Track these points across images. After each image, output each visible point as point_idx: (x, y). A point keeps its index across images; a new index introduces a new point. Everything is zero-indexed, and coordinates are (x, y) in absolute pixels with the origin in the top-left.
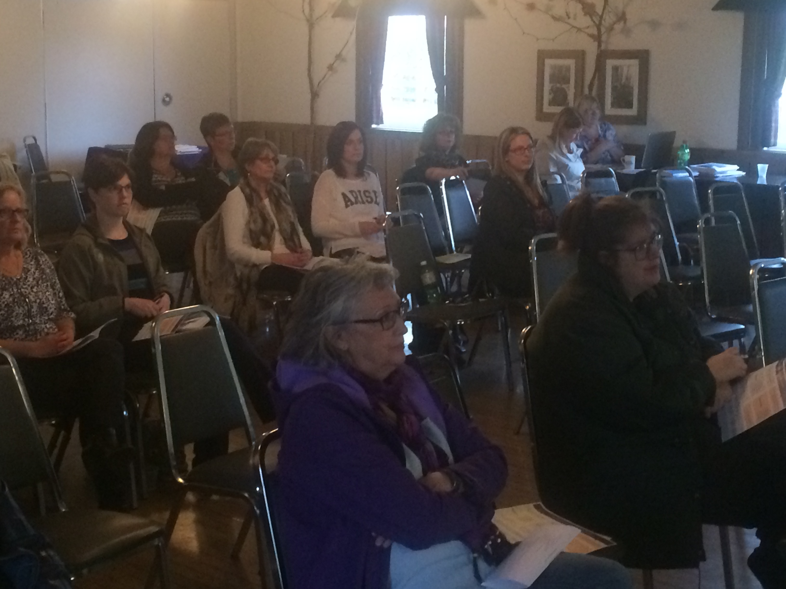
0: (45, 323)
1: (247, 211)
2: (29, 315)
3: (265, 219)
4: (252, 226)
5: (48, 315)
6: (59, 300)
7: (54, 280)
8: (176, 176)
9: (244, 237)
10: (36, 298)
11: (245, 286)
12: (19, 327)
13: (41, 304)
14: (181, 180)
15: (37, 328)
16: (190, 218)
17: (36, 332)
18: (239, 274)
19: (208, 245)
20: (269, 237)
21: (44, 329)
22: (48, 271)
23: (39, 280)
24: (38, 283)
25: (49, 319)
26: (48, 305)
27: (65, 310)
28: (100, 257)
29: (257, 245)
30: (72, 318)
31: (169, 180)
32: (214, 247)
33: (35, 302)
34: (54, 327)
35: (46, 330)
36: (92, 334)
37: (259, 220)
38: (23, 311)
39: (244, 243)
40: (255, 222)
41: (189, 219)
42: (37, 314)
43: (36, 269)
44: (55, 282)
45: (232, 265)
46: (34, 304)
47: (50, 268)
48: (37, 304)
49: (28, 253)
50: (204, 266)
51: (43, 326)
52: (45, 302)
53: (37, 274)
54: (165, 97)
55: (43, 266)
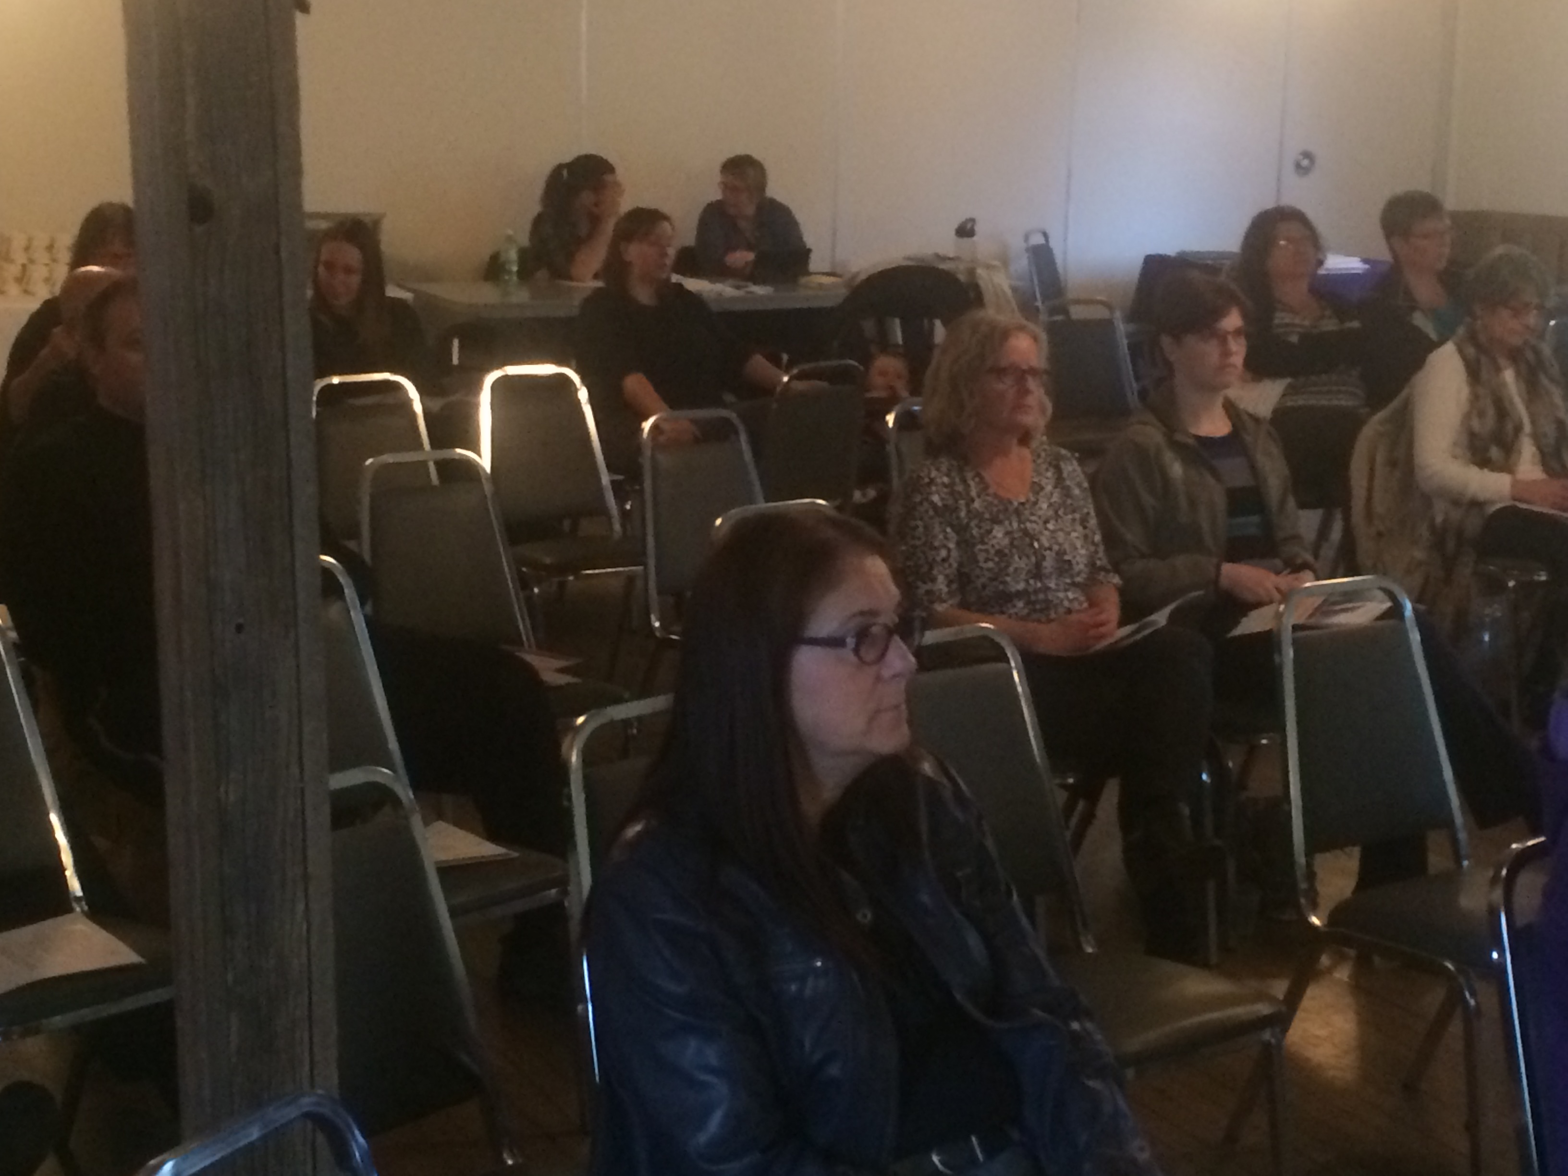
0: (1066, 590)
1: (1465, 392)
2: (1037, 573)
3: (1502, 411)
4: (1476, 424)
5: (1072, 577)
6: (1092, 548)
7: (1085, 510)
8: (1322, 317)
9: (1455, 444)
10: (1053, 541)
11: (1451, 545)
12: (1019, 594)
13: (1060, 554)
14: (1330, 325)
15: (1050, 597)
16: (1345, 402)
17: (1048, 605)
18: (1439, 519)
19: (1380, 458)
20: (1509, 448)
21: (1062, 601)
22: (1077, 492)
23: (1059, 509)
24: (1056, 512)
25: (1074, 584)
26: (1074, 557)
27: (1102, 569)
28: (1176, 469)
29: (1483, 462)
30: (1115, 585)
31: (1307, 323)
32: (1393, 463)
33: (1050, 549)
34: (1082, 598)
35: (1066, 603)
36: (1153, 617)
37: (1491, 412)
38: (1027, 565)
39: (1455, 457)
40: (1481, 414)
41: (1343, 403)
42: (1051, 574)
43: (1055, 487)
44: (1088, 513)
45: (1427, 500)
46: (1047, 553)
47: (1079, 485)
48: (1053, 554)
49: (1043, 454)
50: (1369, 499)
51: (1061, 595)
52: (1068, 551)
53: (1055, 498)
54: (1301, 157)
55: (1068, 483)
